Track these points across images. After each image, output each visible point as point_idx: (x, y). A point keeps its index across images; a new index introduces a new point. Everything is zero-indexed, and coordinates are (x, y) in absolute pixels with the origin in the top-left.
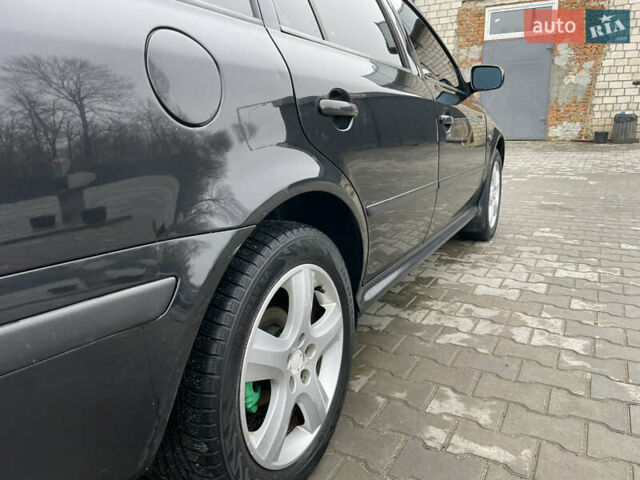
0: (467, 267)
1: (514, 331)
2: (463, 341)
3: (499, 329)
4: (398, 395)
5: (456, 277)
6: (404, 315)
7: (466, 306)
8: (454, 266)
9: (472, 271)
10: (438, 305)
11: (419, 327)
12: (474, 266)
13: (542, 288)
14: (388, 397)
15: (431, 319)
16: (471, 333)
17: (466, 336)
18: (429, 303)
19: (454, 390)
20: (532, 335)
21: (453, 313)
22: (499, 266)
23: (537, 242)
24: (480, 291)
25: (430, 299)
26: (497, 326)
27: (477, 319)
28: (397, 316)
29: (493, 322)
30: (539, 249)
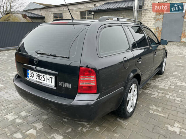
0: (157, 81)
1: (166, 95)
2: (156, 97)
3: (163, 95)
4: (144, 105)
5: (154, 83)
6: (144, 91)
7: (157, 90)
8: (154, 81)
9: (158, 82)
10: (151, 89)
11: (147, 94)
12: (159, 81)
13: (173, 87)
14: (143, 106)
15: (149, 92)
16: (158, 95)
17: (157, 96)
18: (149, 89)
19: (154, 105)
20: (170, 97)
21: (154, 91)
22: (164, 81)
23: (174, 75)
24: (160, 87)
25: (149, 88)
26: (163, 94)
27: (159, 93)
28: (142, 91)
29: (162, 94)
30: (174, 78)
